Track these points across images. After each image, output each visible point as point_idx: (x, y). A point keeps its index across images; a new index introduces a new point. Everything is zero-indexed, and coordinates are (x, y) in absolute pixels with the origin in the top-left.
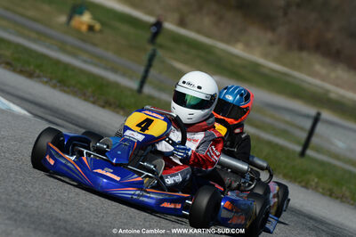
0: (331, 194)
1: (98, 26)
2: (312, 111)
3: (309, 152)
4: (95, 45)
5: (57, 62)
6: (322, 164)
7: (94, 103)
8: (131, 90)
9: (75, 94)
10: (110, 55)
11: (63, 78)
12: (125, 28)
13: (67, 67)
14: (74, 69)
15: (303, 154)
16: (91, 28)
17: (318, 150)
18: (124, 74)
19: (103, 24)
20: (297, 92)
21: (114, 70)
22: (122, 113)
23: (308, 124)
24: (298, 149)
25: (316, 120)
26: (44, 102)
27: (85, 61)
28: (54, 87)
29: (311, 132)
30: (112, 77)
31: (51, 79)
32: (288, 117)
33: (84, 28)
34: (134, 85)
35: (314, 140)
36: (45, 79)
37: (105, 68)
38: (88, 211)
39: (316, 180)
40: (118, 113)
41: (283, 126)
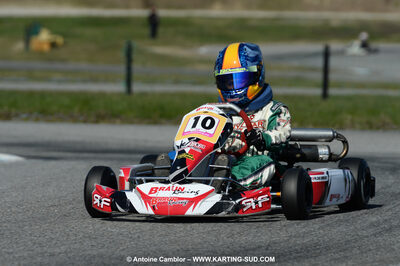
0: (370, 126)
1: (60, 40)
2: (319, 47)
3: (332, 91)
4: (63, 60)
5: (31, 94)
6: (349, 98)
7: (85, 121)
8: (119, 94)
9: (62, 119)
10: (84, 65)
11: (44, 108)
12: (89, 32)
13: (43, 95)
14: (51, 94)
15: (325, 95)
16: (53, 45)
17: (340, 85)
18: (106, 80)
19: (64, 35)
20: (296, 33)
21: (94, 80)
22: (118, 121)
23: (319, 62)
24: (318, 92)
25: (327, 54)
26: (31, 140)
27: (60, 82)
28: (37, 120)
29: (326, 70)
30: (93, 88)
31: (31, 113)
32: (296, 63)
33: (46, 47)
34: (120, 87)
35: (332, 77)
36: (24, 116)
37: (84, 81)
38: (120, 237)
39: (349, 117)
40: (114, 123)
41: (293, 74)
